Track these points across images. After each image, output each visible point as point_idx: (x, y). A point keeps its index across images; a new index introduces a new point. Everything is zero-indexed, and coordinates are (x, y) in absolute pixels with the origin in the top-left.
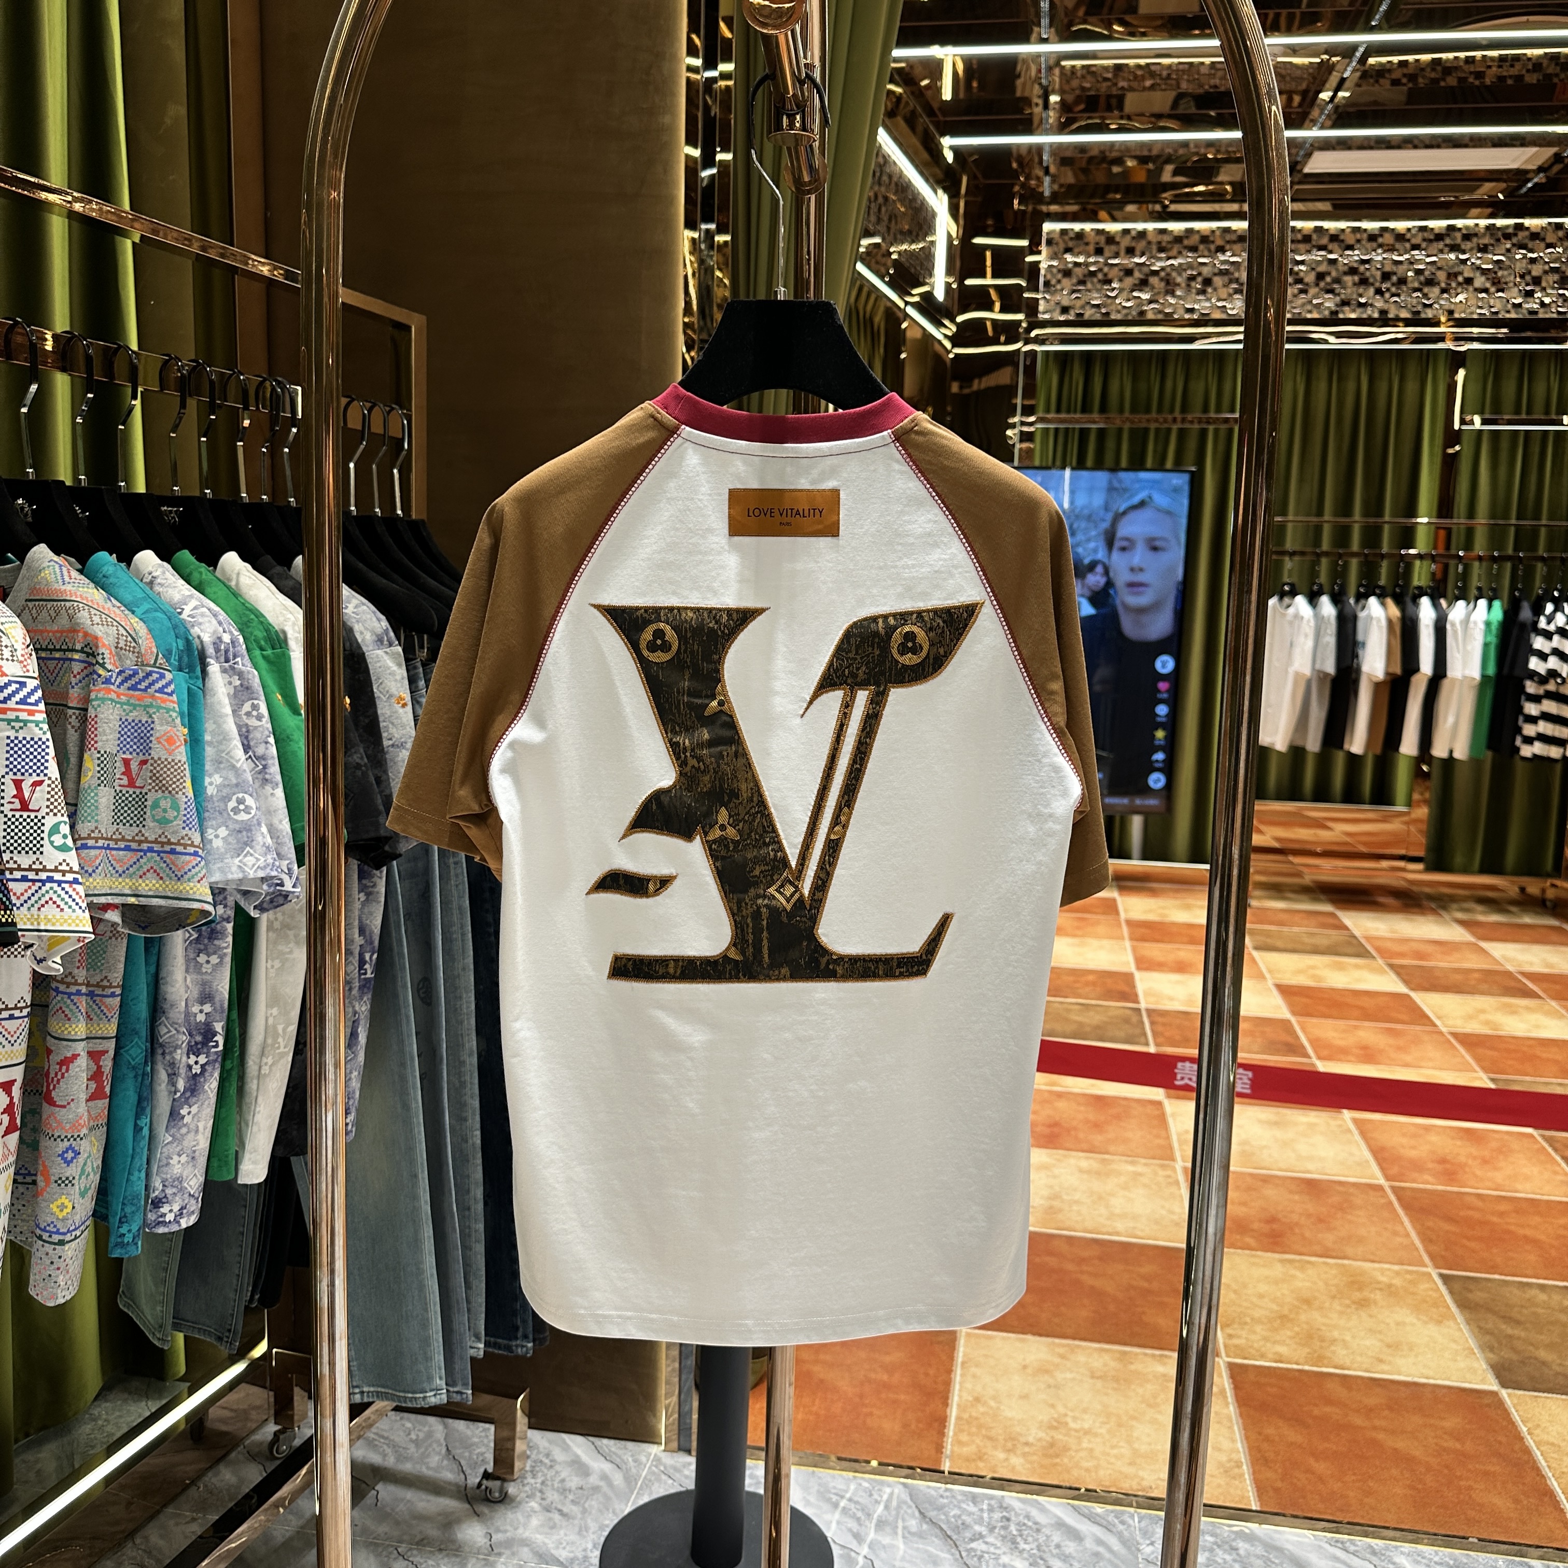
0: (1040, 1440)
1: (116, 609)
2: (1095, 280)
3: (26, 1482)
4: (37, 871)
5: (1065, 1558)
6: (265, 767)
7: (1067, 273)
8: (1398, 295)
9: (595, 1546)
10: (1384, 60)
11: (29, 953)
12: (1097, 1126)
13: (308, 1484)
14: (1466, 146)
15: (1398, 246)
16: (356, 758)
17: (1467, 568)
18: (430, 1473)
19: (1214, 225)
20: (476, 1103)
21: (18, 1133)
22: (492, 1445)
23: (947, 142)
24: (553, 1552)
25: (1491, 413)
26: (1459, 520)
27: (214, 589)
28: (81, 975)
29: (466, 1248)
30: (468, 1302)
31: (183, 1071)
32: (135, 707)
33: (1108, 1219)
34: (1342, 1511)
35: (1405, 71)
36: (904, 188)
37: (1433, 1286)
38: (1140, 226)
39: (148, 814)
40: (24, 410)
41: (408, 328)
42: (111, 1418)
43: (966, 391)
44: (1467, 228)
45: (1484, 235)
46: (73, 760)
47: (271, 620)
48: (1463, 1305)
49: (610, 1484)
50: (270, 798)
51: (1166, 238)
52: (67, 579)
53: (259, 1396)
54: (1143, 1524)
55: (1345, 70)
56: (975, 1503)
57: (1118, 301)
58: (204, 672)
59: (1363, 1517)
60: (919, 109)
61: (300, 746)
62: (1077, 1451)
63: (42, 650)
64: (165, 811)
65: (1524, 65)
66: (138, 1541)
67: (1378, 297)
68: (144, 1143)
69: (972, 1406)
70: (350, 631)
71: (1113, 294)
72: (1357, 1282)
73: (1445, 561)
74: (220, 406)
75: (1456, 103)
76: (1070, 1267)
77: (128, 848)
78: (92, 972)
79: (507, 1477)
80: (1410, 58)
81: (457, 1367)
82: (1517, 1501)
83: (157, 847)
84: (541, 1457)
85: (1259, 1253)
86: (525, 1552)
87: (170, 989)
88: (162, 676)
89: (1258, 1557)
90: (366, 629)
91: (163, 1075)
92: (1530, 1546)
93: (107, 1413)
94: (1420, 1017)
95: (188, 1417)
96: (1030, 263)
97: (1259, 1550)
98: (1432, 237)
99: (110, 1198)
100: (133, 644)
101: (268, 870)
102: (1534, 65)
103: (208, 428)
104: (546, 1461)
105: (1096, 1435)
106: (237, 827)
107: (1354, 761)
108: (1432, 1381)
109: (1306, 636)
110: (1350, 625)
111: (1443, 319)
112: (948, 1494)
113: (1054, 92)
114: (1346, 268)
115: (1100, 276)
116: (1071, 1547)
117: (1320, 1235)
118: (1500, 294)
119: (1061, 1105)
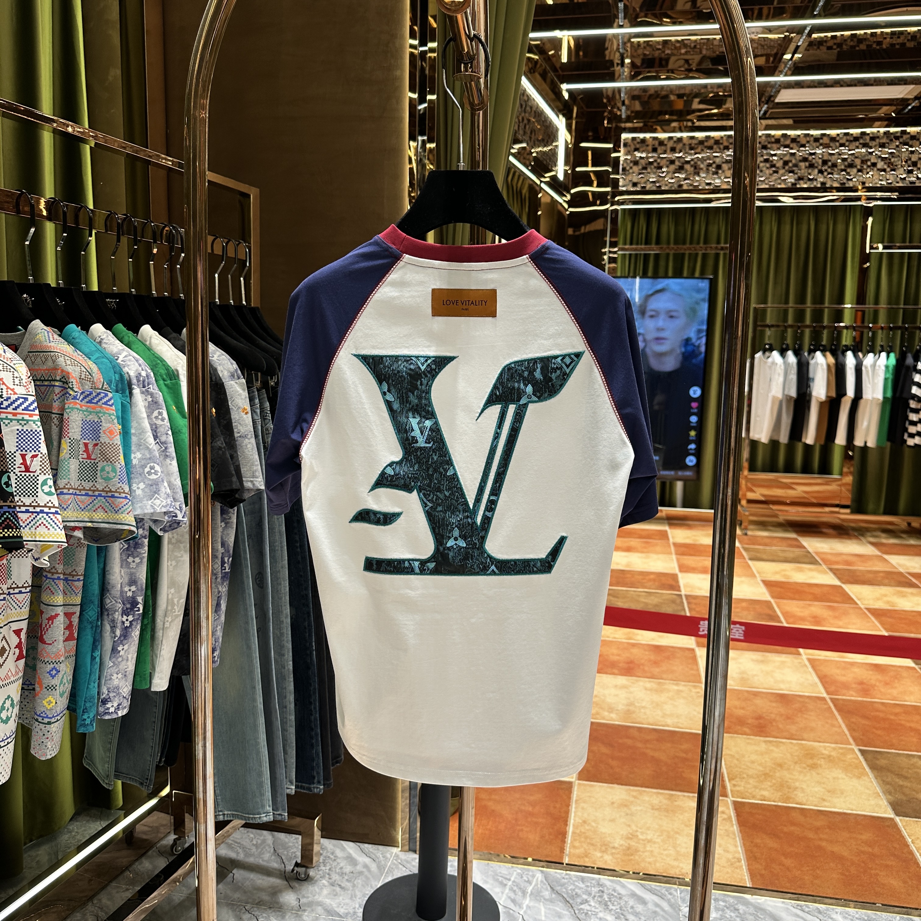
0: (621, 845)
1: (79, 357)
2: (653, 167)
3: (31, 868)
4: (34, 507)
5: (636, 914)
6: (166, 448)
7: (636, 163)
8: (832, 174)
9: (360, 906)
10: (822, 35)
11: (30, 554)
12: (656, 663)
13: (192, 870)
14: (872, 85)
15: (831, 144)
16: (219, 444)
17: (874, 334)
18: (264, 863)
19: (723, 133)
20: (290, 646)
21: (24, 659)
22: (300, 847)
23: (565, 87)
24: (336, 909)
25: (888, 242)
26: (869, 306)
27: (137, 346)
28: (60, 568)
29: (284, 730)
30: (285, 761)
31: (119, 625)
32: (91, 413)
33: (663, 717)
34: (801, 887)
35: (835, 41)
36: (539, 114)
37: (855, 756)
38: (678, 135)
39: (99, 474)
40: (27, 243)
41: (248, 196)
42: (79, 831)
43: (577, 233)
44: (873, 133)
45: (883, 137)
46: (55, 444)
47: (169, 364)
48: (873, 767)
49: (369, 870)
50: (169, 466)
51: (694, 142)
52: (51, 339)
53: (165, 819)
54: (682, 895)
55: (799, 41)
56: (583, 882)
57: (666, 179)
58: (131, 394)
59: (813, 891)
60: (548, 68)
61: (185, 436)
62: (643, 852)
63: (37, 380)
64: (108, 473)
65: (906, 37)
66: (95, 902)
67: (820, 175)
68: (97, 666)
69: (582, 825)
70: (215, 370)
71: (663, 175)
72: (810, 754)
73: (861, 330)
74: (140, 241)
75: (865, 59)
76: (639, 745)
77: (87, 495)
78: (66, 566)
79: (309, 866)
80: (838, 34)
81: (279, 799)
82: (905, 882)
83: (103, 494)
84: (329, 854)
85: (752, 737)
86: (320, 910)
87: (112, 577)
88: (106, 395)
89: (750, 914)
90: (224, 369)
91: (108, 627)
92: (913, 909)
93: (77, 828)
94: (848, 599)
95: (124, 830)
96: (614, 157)
97: (752, 910)
98: (852, 139)
99: (78, 698)
100: (90, 377)
101: (168, 508)
102: (912, 36)
103: (133, 254)
104: (332, 857)
105: (655, 843)
106: (150, 483)
107: (808, 448)
108: (854, 812)
109: (779, 374)
110: (805, 368)
111: (860, 187)
112: (567, 877)
113: (627, 57)
114: (801, 158)
115: (655, 164)
116: (640, 908)
117: (788, 727)
118: (893, 172)
119: (635, 651)
